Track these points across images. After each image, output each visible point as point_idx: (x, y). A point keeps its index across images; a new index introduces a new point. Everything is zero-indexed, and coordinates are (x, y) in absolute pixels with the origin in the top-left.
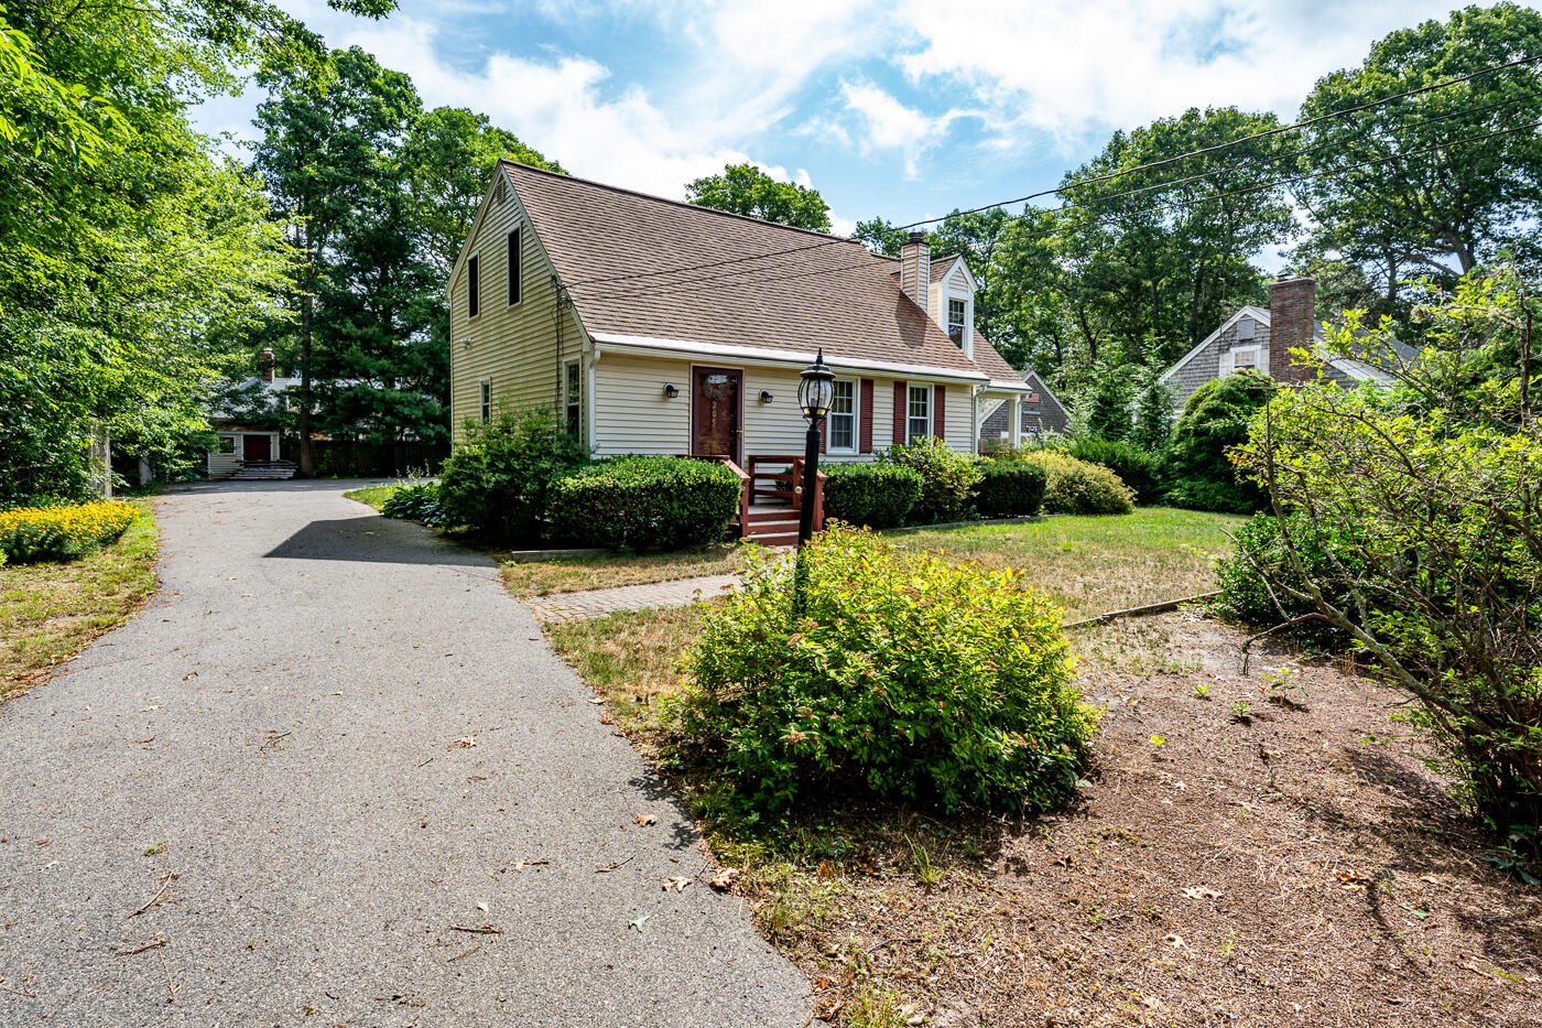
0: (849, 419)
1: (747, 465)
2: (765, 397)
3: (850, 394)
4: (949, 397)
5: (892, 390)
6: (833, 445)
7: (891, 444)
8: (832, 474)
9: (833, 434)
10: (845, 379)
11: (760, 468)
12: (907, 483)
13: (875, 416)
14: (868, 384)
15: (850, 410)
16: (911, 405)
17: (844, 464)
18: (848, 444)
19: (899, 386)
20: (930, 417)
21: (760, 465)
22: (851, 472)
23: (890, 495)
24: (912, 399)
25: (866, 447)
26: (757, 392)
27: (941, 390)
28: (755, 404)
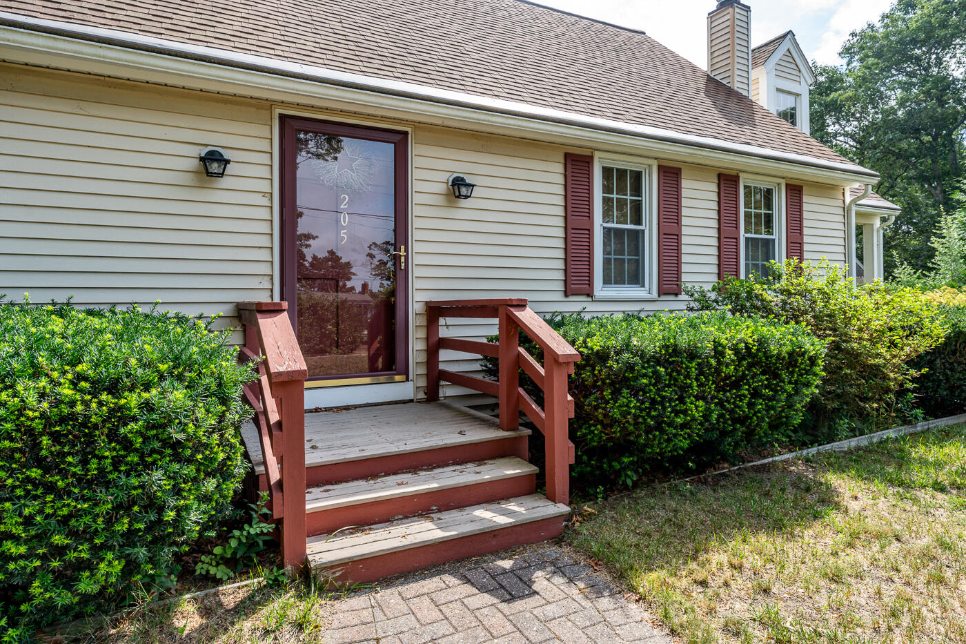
0: (637, 237)
1: (422, 321)
2: (459, 188)
3: (637, 190)
4: (810, 204)
5: (714, 187)
6: (607, 281)
7: (714, 278)
8: (596, 343)
9: (607, 262)
10: (629, 164)
11: (450, 328)
12: (795, 360)
13: (684, 230)
14: (671, 174)
15: (638, 220)
16: (747, 215)
17: (628, 317)
18: (636, 278)
19: (727, 181)
20: (780, 234)
21: (450, 321)
22: (649, 339)
23: (756, 394)
24: (747, 205)
25: (670, 285)
26: (444, 177)
27: (795, 191)
28: (440, 200)
